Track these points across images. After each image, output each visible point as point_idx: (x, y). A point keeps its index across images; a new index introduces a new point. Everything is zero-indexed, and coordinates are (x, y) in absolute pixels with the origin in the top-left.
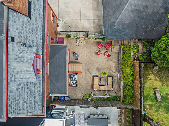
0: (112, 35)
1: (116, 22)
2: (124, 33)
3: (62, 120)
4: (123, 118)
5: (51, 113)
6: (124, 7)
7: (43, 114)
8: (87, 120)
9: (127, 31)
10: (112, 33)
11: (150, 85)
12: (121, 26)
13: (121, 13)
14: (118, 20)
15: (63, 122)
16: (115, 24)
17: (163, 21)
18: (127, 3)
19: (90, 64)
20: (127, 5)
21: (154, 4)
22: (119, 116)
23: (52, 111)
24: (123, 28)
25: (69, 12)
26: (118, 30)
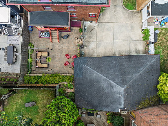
0: (77, 63)
1: (87, 67)
2: (79, 73)
3: (9, 22)
4: (13, 76)
5: (17, 15)
6: (98, 72)
7: (9, 2)
8: (12, 45)
9: (81, 76)
10: (79, 63)
11: (39, 98)
12: (84, 70)
13: (94, 70)
14: (88, 67)
15: (7, 23)
16: (86, 66)
17: (88, 105)
18: (101, 74)
19: (59, 49)
20: (100, 75)
21: (101, 97)
22: (15, 73)
23: (19, 16)
24: (82, 72)
25: (103, 32)
26: (81, 68)
